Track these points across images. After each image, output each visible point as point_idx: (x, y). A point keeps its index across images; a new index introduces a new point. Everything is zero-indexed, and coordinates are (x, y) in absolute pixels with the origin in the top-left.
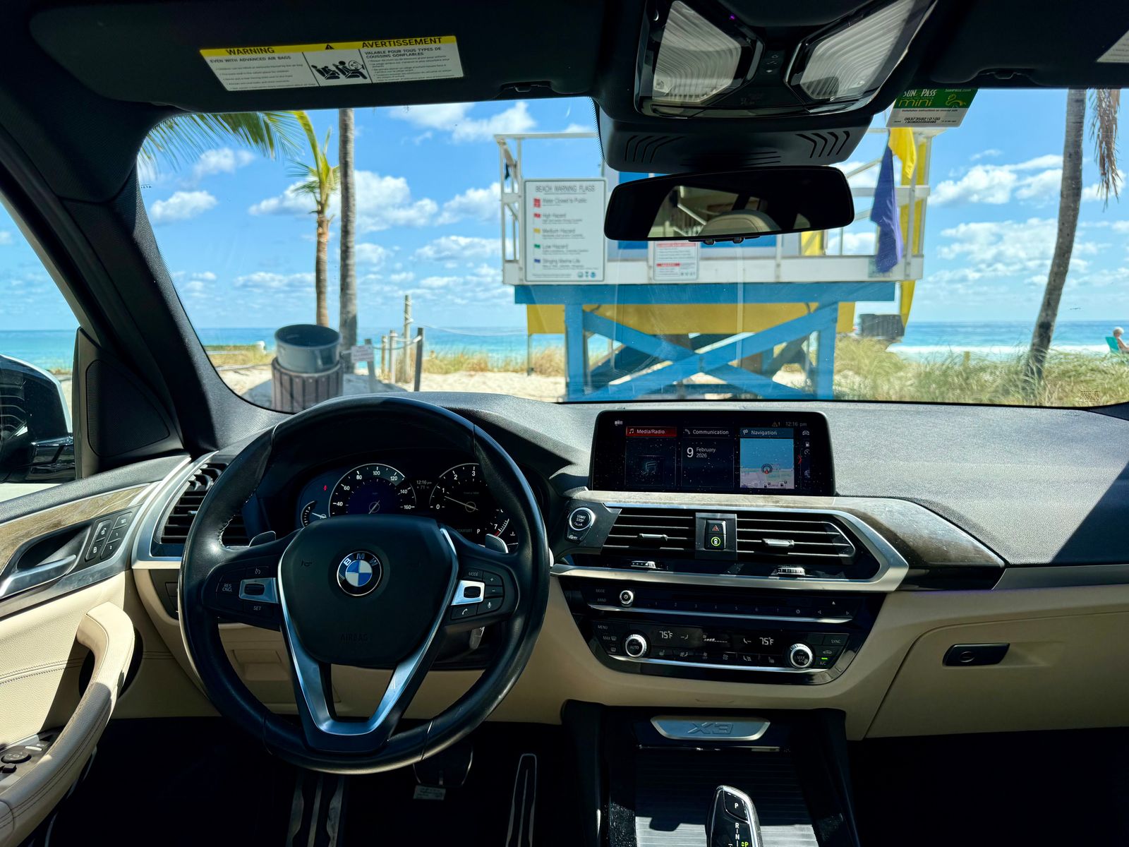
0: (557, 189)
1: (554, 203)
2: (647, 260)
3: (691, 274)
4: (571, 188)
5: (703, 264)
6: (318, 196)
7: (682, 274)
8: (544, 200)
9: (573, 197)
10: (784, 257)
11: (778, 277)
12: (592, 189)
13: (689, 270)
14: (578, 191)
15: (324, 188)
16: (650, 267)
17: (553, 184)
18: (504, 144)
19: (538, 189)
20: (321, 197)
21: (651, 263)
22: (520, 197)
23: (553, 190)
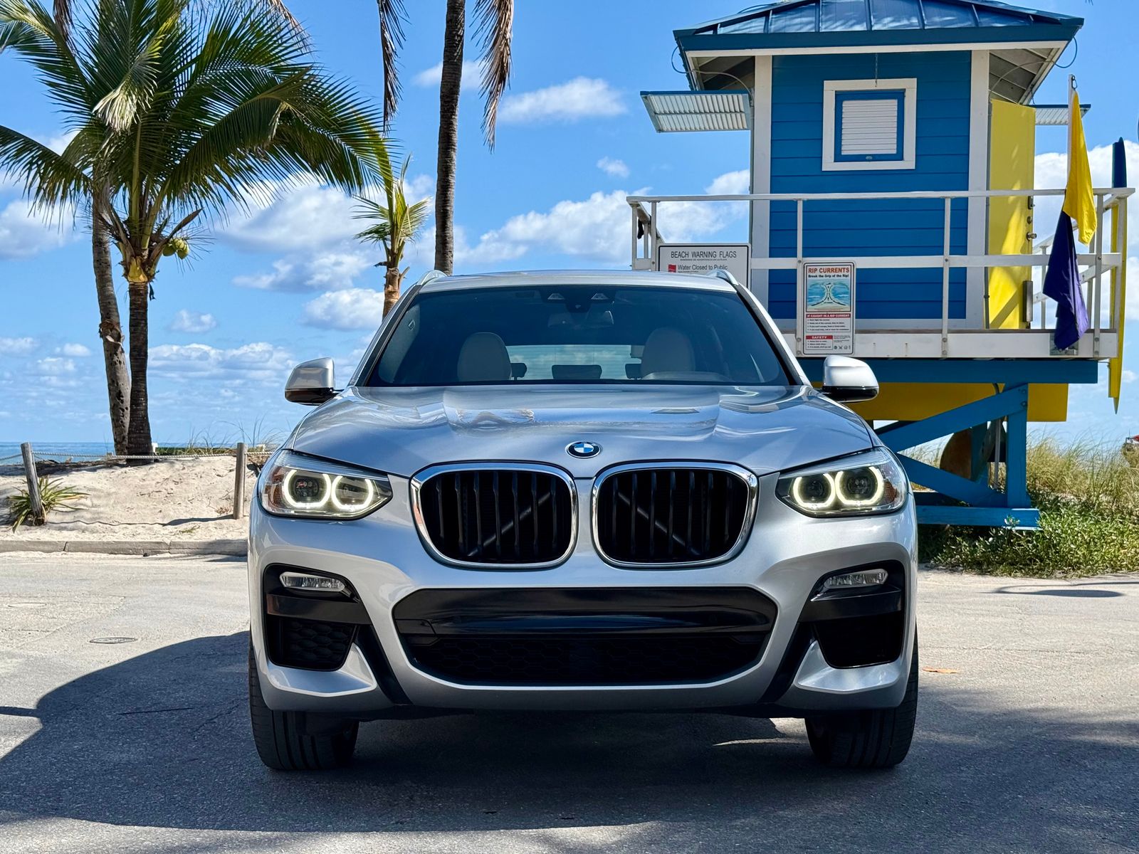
0: (694, 254)
1: (691, 269)
2: (795, 332)
3: (846, 348)
4: (710, 254)
5: (858, 336)
6: (389, 243)
7: (836, 348)
8: (680, 267)
9: (712, 263)
10: (950, 332)
11: (944, 352)
12: (734, 255)
13: (844, 344)
14: (718, 257)
15: (397, 234)
16: (798, 340)
17: (691, 250)
18: (638, 205)
19: (673, 255)
20: (393, 245)
21: (800, 335)
22: (653, 263)
23: (690, 257)
